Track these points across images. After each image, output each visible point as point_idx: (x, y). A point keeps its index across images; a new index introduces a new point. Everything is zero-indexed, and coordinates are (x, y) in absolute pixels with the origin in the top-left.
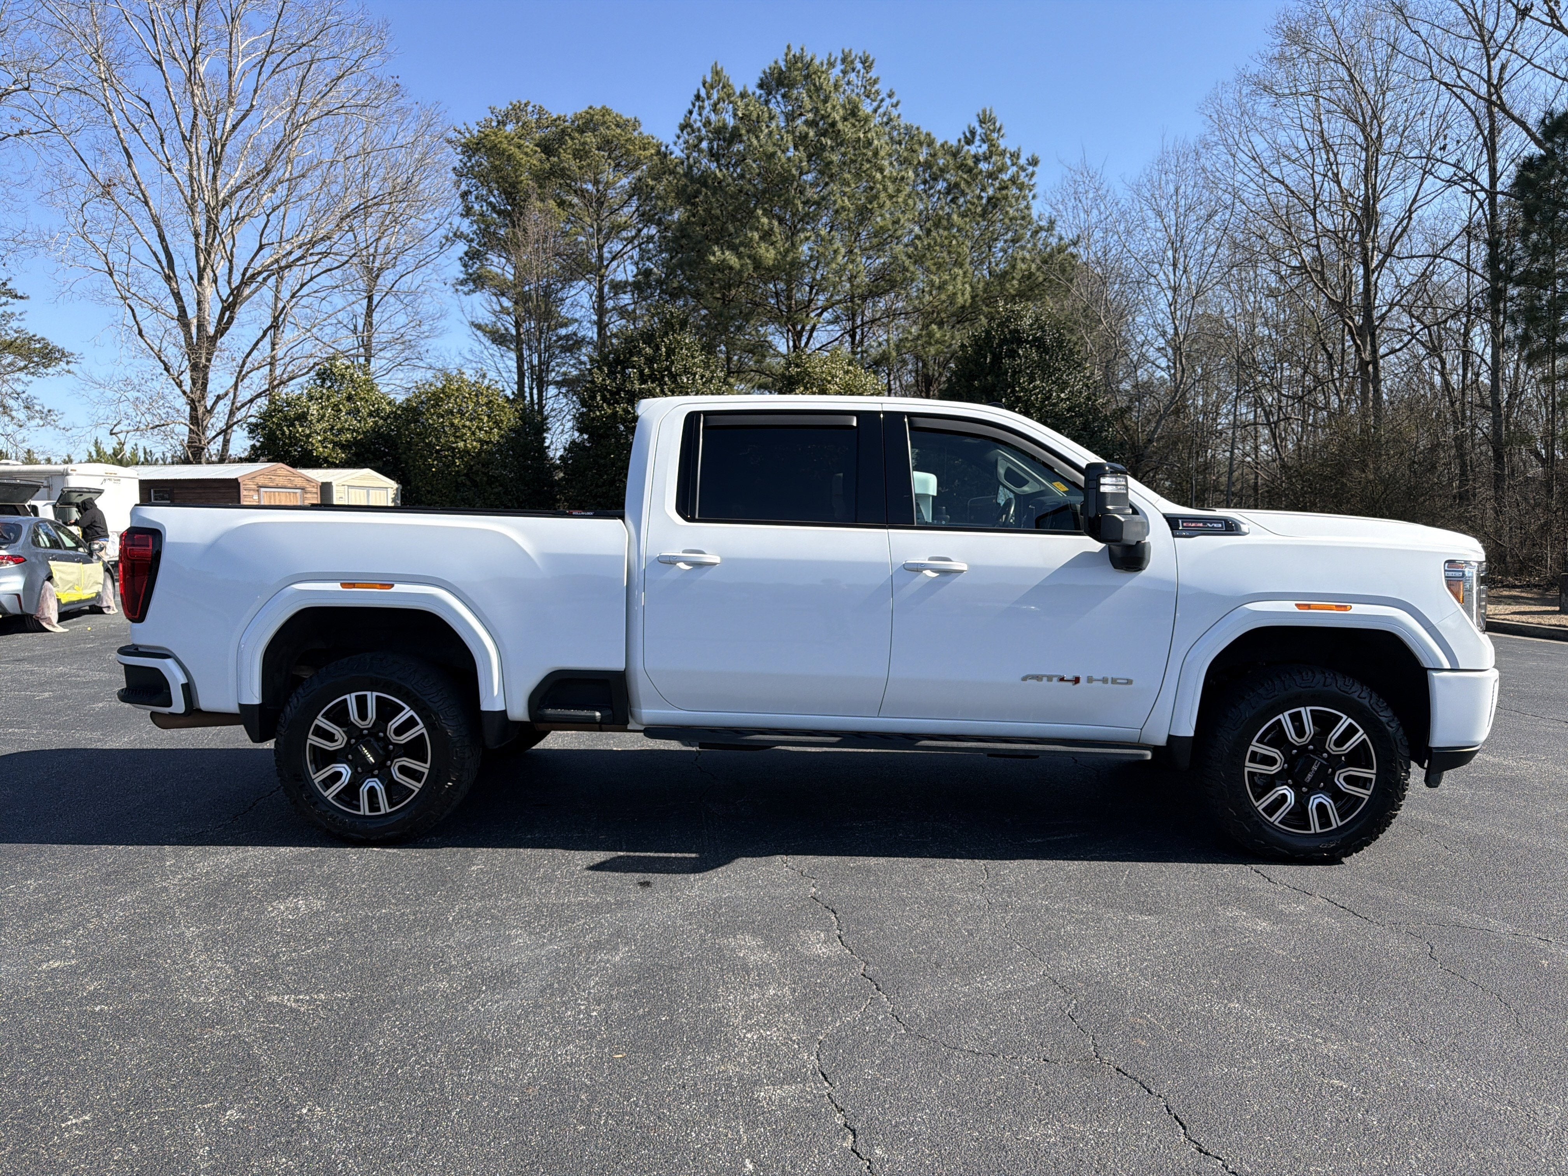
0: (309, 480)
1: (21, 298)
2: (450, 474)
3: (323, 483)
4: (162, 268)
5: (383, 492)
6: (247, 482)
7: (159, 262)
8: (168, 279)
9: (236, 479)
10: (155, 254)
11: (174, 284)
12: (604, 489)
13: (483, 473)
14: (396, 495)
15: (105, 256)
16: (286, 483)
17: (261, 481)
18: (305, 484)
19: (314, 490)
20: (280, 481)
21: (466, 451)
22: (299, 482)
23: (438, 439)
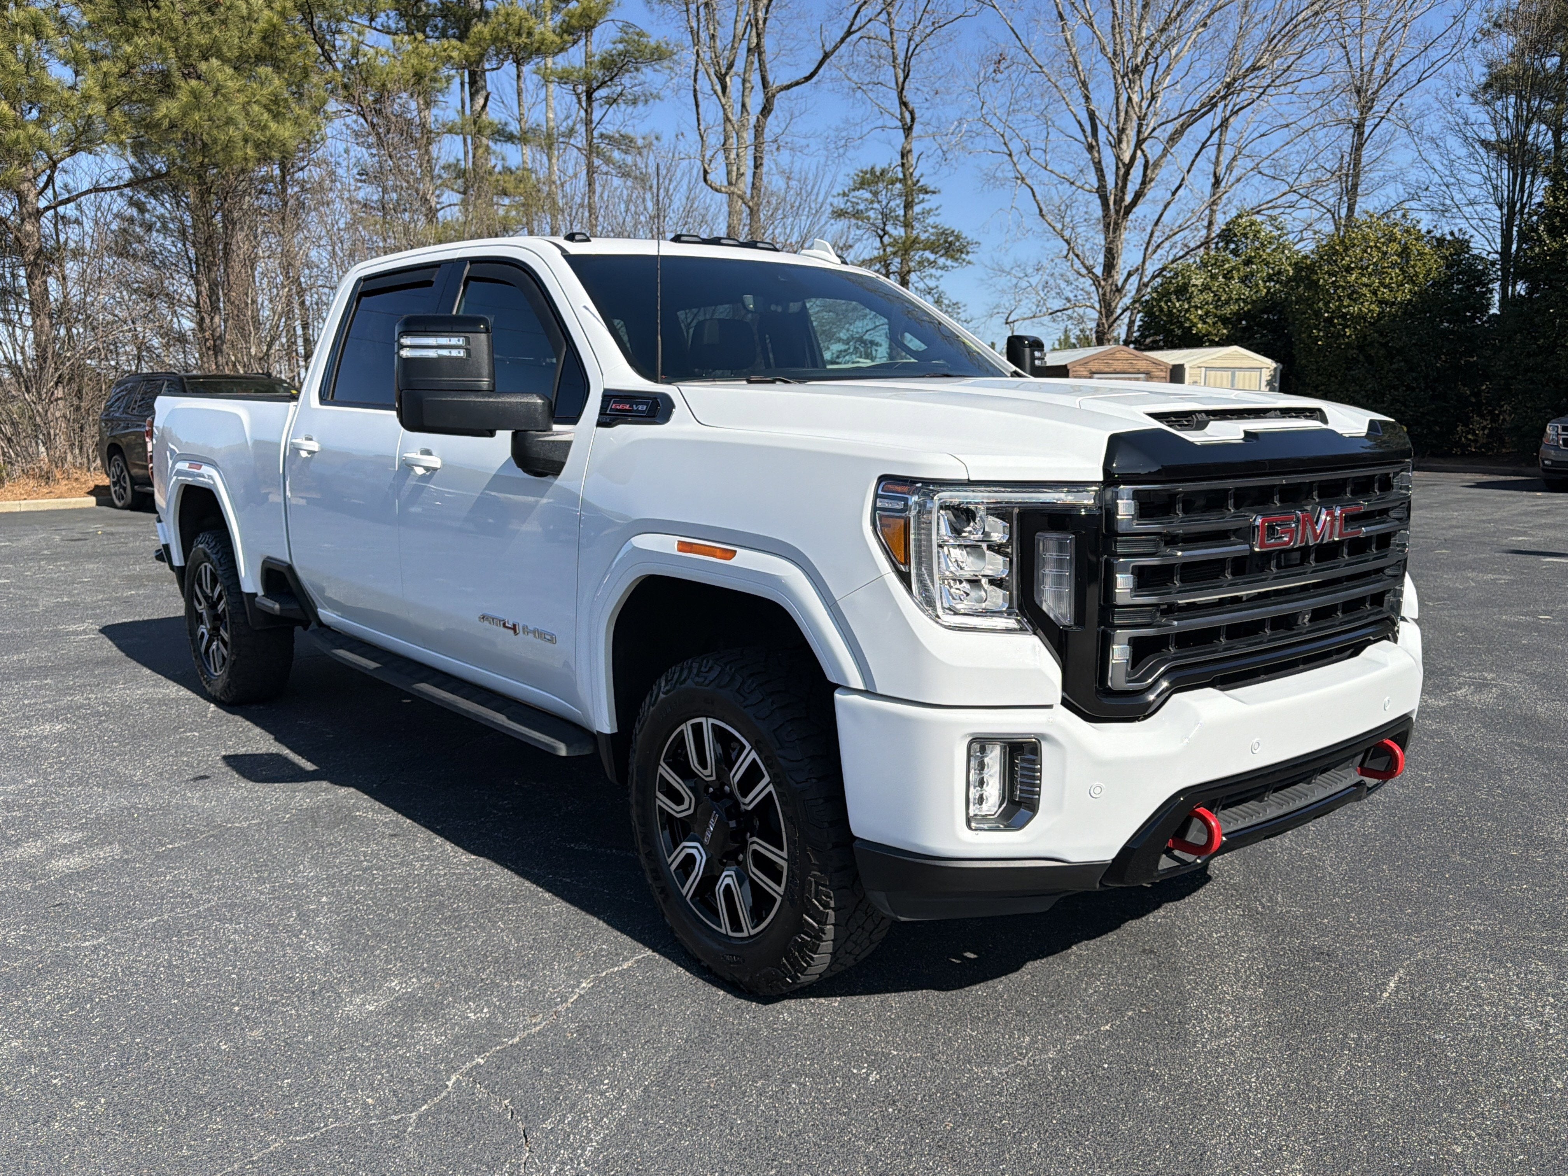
0: (1156, 363)
1: (934, 192)
2: (1339, 347)
3: (1174, 366)
4: (1086, 137)
5: (1255, 374)
6: (1077, 368)
7: (1083, 131)
8: (1090, 148)
9: (1065, 366)
10: (1079, 122)
11: (1096, 155)
12: (1539, 359)
13: (1381, 344)
14: (1273, 377)
15: (1003, 136)
16: (1126, 368)
17: (1094, 366)
18: (1150, 368)
19: (1163, 374)
20: (1118, 365)
21: (1361, 317)
22: (1142, 365)
23: (1327, 304)
